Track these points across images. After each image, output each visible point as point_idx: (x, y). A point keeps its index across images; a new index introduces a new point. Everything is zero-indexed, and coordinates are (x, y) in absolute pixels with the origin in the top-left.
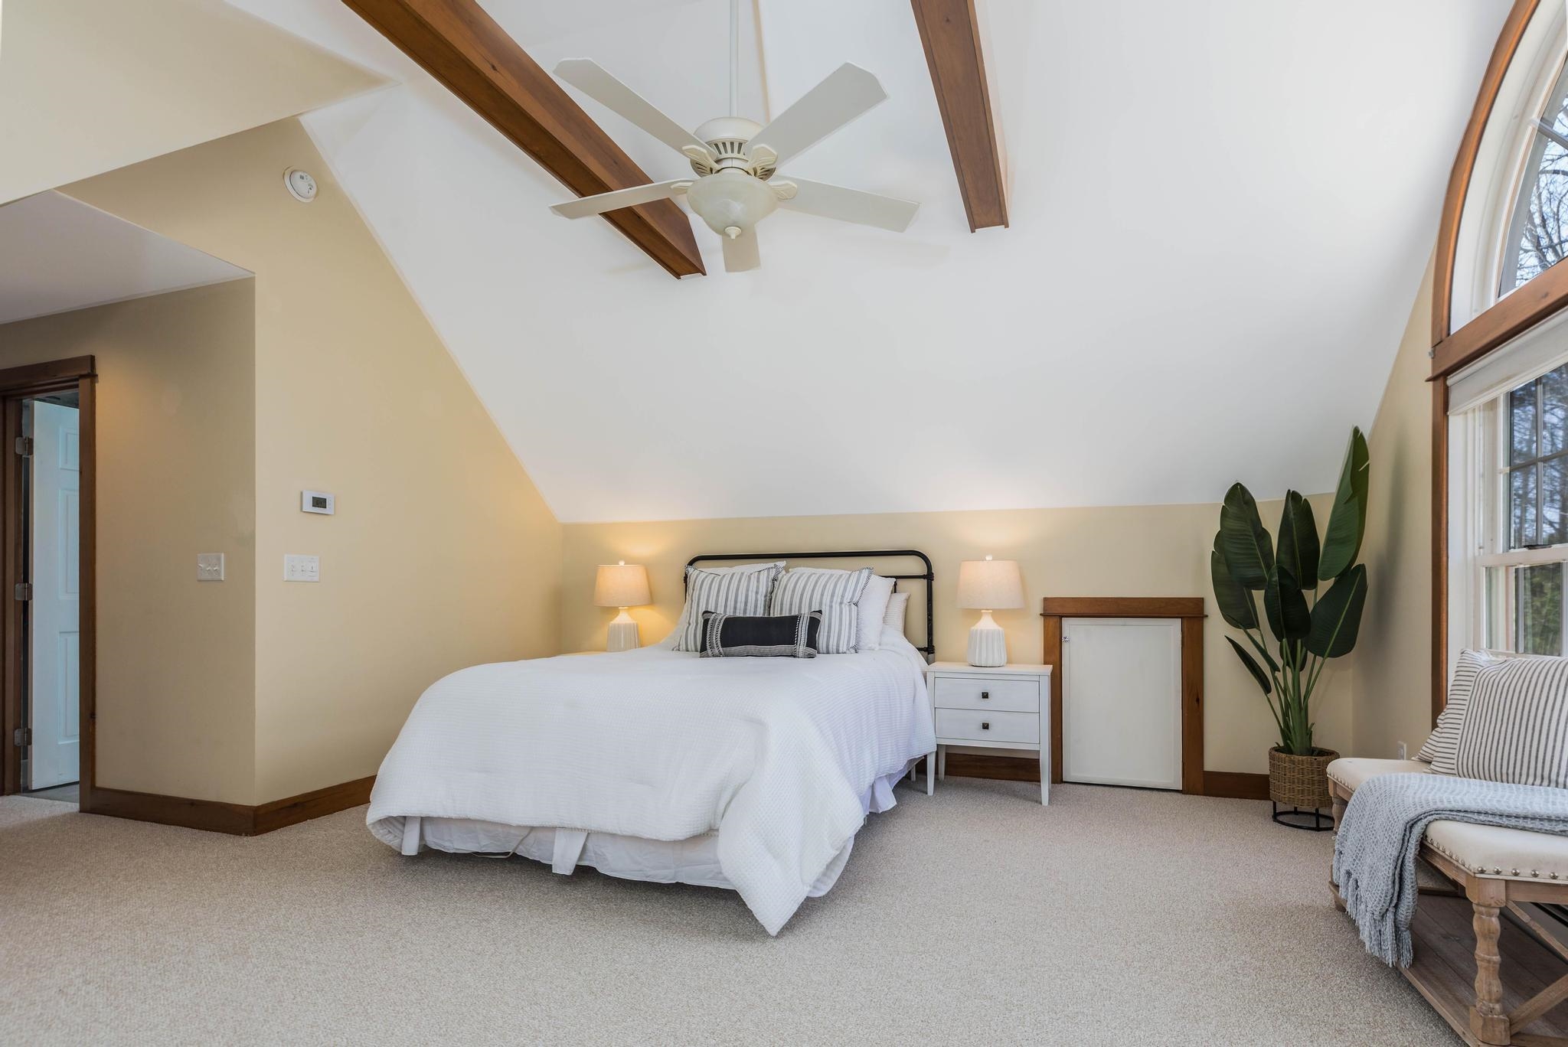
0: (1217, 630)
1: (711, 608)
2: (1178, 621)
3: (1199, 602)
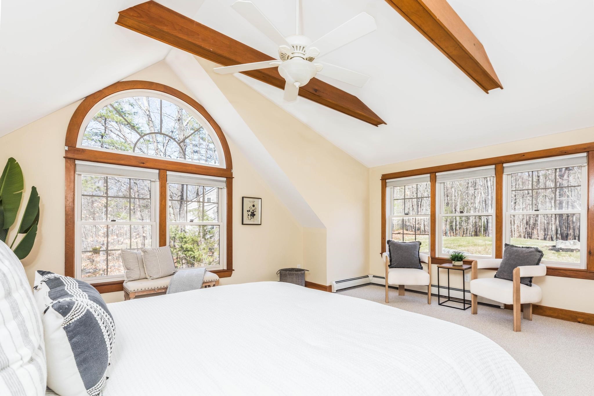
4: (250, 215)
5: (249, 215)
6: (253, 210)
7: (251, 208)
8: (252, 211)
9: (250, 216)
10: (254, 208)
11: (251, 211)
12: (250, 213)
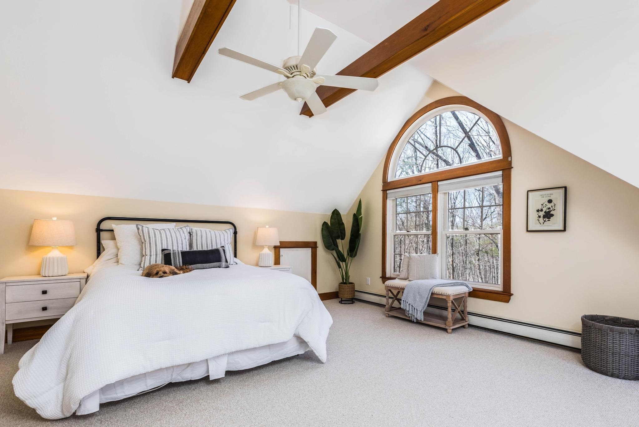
0: (321, 250)
1: (165, 247)
2: (311, 248)
3: (315, 243)
4: (542, 216)
5: (540, 217)
6: (549, 208)
7: (544, 205)
8: (548, 210)
9: (542, 218)
10: (552, 204)
11: (544, 209)
12: (541, 214)
